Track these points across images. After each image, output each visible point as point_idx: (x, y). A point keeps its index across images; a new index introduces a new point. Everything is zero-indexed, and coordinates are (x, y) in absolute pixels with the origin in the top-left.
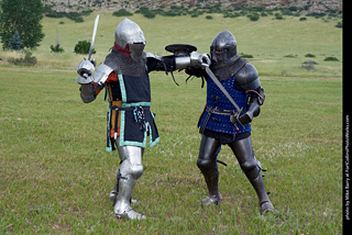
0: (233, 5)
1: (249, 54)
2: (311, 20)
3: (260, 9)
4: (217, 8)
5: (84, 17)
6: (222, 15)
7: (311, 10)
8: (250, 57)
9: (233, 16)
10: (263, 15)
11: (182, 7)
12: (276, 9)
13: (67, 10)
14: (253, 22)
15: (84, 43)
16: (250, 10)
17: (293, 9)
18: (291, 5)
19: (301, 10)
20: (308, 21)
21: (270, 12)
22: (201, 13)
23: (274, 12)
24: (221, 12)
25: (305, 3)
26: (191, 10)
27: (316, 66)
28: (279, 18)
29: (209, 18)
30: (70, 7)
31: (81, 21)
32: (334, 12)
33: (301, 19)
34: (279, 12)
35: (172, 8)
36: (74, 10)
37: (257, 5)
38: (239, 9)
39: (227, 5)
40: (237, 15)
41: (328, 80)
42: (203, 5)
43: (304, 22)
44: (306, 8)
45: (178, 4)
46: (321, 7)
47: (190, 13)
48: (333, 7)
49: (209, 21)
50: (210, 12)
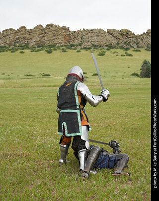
0: (36, 44)
1: (47, 74)
2: (83, 51)
3: (53, 46)
4: (27, 47)
6: (29, 50)
7: (83, 46)
8: (48, 75)
9: (37, 51)
10: (55, 50)
11: (5, 46)
12: (62, 46)
14: (49, 54)
16: (47, 47)
17: (72, 45)
18: (71, 43)
19: (77, 46)
20: (81, 53)
21: (59, 47)
22: (17, 50)
23: (61, 48)
24: (29, 49)
25: (79, 42)
26: (11, 48)
27: (87, 79)
28: (64, 51)
29: (22, 52)
32: (96, 46)
33: (77, 52)
34: (64, 47)
37: (50, 43)
38: (39, 47)
39: (32, 44)
40: (39, 50)
41: (95, 87)
42: (18, 45)
43: (79, 53)
44: (80, 45)
45: (3, 45)
46: (89, 44)
47: (10, 50)
48: (96, 43)
49: (22, 54)
50: (22, 49)
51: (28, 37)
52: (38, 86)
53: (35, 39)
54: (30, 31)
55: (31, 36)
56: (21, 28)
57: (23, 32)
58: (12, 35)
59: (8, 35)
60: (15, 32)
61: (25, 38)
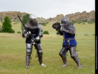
0: (91, 20)
4: (86, 21)
5: (46, 24)
6: (87, 23)
9: (91, 23)
11: (75, 21)
13: (41, 22)
15: (46, 31)
22: (81, 23)
29: (83, 24)
30: (42, 21)
31: (45, 25)
35: (72, 21)
36: (43, 22)
38: (92, 21)
39: (89, 20)
40: (92, 23)
42: (82, 20)
45: (74, 20)
47: (78, 22)
49: (84, 25)
50: (84, 22)
51: (87, 16)
52: (90, 40)
53: (90, 18)
54: (88, 14)
55: (89, 16)
56: (84, 12)
57: (85, 14)
58: (79, 15)
59: (77, 15)
60: (81, 14)
61: (85, 17)
